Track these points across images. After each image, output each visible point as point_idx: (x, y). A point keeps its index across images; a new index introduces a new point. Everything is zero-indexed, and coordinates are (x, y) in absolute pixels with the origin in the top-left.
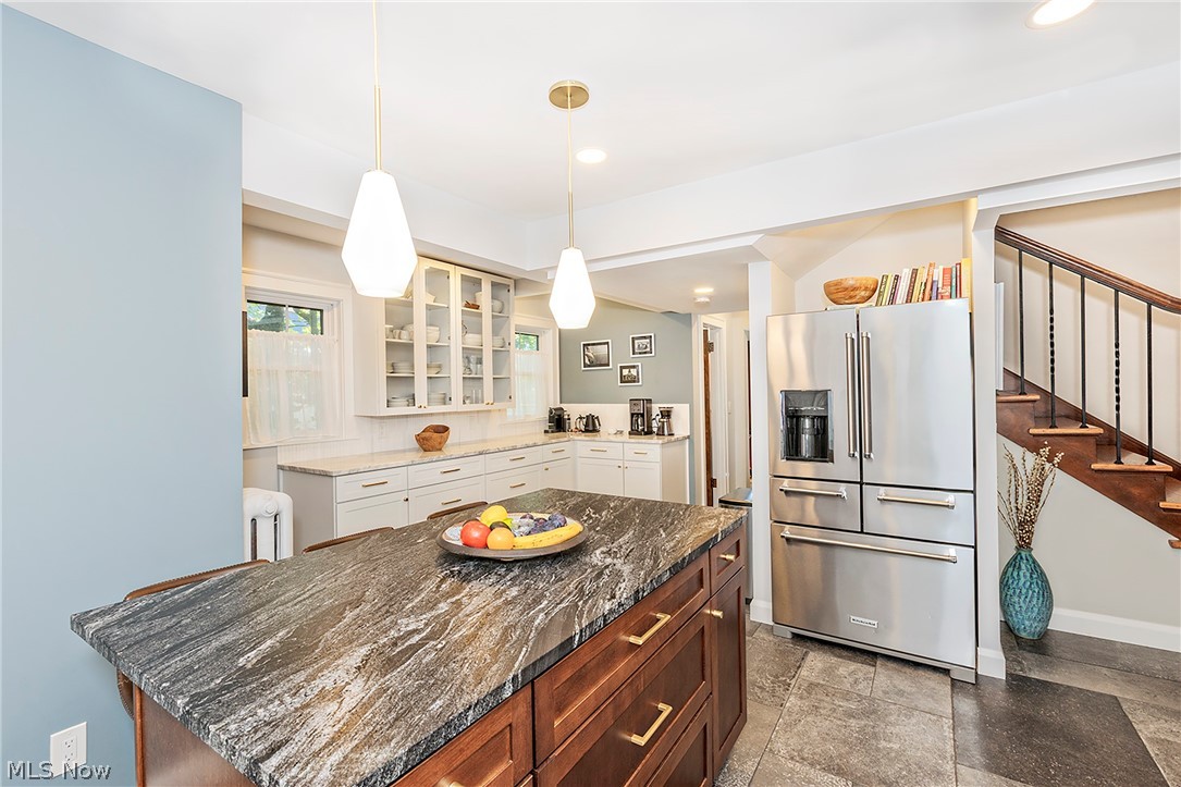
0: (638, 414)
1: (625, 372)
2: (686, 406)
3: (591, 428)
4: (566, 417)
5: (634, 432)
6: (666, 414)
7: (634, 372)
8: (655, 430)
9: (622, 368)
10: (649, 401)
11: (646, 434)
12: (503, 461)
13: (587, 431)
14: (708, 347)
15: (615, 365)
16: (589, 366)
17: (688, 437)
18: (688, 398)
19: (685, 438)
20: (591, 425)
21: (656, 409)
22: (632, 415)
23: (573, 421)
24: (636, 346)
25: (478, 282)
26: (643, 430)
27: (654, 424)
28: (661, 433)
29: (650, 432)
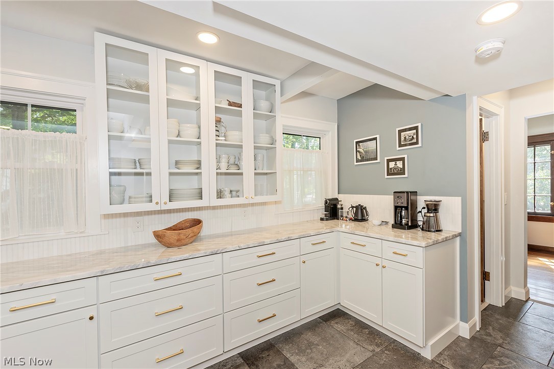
0: (402, 207)
1: (392, 165)
2: (457, 201)
3: (360, 218)
4: (339, 206)
5: (398, 225)
6: (433, 208)
7: (400, 164)
8: (420, 223)
9: (389, 161)
10: (415, 193)
11: (410, 228)
12: (249, 258)
13: (356, 220)
14: (484, 137)
15: (382, 159)
16: (361, 161)
17: (460, 235)
18: (460, 191)
19: (455, 236)
20: (360, 215)
21: (421, 202)
22: (396, 208)
23: (345, 210)
24: (403, 139)
25: (238, 80)
26: (407, 224)
27: (420, 218)
28: (427, 228)
29: (414, 226)
